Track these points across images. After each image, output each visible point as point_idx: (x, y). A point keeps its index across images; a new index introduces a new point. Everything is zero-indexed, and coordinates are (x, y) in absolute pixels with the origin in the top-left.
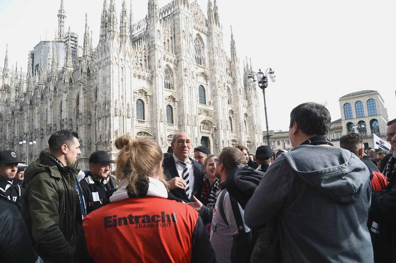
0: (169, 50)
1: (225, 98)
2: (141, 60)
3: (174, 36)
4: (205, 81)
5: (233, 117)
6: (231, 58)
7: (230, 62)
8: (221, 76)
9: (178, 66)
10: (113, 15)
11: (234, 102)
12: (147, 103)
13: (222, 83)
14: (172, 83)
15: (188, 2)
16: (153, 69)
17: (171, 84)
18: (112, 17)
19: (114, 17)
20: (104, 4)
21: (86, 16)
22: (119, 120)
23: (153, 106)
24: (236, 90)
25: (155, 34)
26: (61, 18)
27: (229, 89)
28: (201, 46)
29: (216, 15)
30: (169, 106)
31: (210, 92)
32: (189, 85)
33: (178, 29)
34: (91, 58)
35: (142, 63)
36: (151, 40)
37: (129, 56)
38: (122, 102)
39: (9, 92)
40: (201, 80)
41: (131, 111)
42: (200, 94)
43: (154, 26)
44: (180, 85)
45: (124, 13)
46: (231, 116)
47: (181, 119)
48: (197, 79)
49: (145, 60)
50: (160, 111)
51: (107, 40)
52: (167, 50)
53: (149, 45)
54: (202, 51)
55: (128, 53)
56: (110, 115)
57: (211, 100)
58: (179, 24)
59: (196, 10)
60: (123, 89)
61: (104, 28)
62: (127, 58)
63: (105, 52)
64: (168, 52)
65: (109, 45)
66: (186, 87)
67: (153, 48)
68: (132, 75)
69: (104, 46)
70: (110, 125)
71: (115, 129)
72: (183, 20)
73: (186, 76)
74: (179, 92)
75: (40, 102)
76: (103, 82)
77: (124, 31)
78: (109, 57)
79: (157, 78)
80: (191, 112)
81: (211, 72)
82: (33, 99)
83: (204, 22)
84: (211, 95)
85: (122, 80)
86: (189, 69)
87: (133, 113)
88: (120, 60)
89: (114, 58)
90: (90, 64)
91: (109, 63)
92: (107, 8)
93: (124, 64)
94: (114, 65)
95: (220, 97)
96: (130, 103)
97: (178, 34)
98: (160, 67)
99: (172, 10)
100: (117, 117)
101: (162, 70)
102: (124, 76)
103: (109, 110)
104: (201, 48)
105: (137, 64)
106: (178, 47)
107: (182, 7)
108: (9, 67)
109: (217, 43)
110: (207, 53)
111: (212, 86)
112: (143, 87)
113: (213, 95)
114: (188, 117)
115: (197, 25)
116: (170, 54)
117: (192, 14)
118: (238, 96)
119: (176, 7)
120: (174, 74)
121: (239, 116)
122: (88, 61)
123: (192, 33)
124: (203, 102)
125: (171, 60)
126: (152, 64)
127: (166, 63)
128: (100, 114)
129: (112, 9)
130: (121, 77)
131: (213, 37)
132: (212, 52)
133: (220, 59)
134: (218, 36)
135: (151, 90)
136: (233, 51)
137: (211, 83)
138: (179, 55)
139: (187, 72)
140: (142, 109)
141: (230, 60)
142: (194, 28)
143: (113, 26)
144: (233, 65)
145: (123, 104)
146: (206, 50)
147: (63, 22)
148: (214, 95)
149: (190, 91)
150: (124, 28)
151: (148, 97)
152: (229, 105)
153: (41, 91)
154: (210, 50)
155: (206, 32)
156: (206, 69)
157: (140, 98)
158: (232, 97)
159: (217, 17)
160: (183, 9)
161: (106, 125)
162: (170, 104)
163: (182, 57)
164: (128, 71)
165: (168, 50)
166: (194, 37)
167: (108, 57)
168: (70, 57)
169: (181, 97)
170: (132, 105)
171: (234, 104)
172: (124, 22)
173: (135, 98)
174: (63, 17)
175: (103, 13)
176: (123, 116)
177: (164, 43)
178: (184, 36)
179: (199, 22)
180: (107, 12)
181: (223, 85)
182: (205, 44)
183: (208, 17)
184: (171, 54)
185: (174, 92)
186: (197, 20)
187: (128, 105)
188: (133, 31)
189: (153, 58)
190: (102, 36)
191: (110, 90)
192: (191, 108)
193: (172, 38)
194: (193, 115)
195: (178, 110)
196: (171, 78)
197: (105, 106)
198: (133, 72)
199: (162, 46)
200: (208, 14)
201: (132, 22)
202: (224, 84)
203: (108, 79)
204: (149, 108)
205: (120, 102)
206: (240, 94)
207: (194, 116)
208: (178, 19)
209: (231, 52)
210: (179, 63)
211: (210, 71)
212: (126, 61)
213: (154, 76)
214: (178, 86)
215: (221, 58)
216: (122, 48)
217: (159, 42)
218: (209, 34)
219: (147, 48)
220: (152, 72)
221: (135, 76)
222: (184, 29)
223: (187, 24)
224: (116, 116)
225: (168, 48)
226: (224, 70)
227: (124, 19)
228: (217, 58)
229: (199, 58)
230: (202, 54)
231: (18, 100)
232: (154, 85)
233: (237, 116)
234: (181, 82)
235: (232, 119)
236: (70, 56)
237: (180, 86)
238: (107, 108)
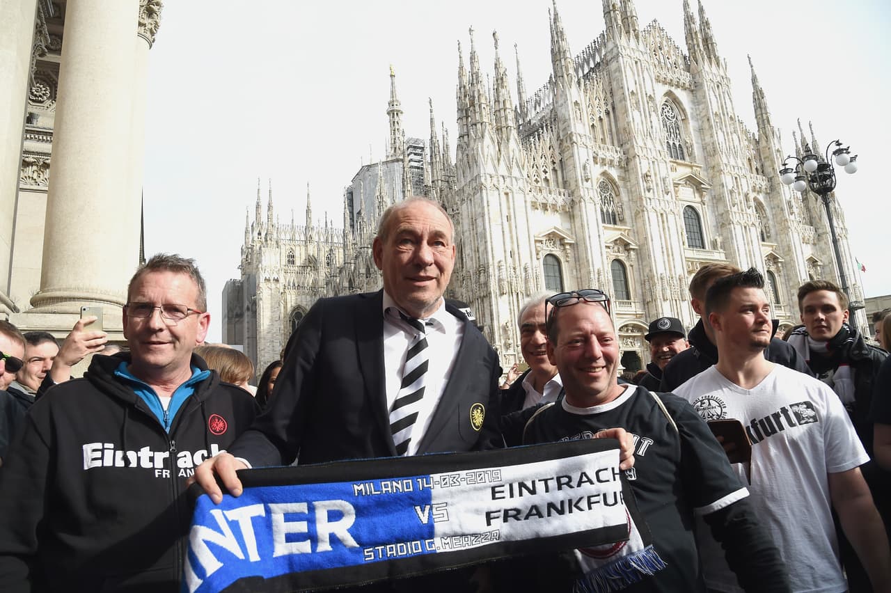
0: (605, 140)
1: (753, 229)
2: (545, 172)
3: (613, 108)
4: (697, 195)
5: (779, 271)
6: (759, 131)
7: (757, 142)
8: (736, 178)
9: (628, 171)
10: (479, 91)
11: (777, 235)
12: (567, 261)
13: (739, 194)
14: (619, 210)
15: (637, 28)
16: (573, 187)
17: (616, 213)
18: (476, 95)
19: (479, 95)
20: (459, 73)
21: (430, 103)
22: (510, 303)
23: (580, 265)
24: (778, 207)
25: (569, 111)
26: (393, 117)
27: (759, 207)
28: (679, 118)
29: (707, 42)
30: (618, 261)
31: (714, 219)
32: (659, 209)
33: (620, 92)
34: (446, 184)
35: (548, 178)
36: (561, 126)
37: (518, 166)
38: (512, 266)
39: (316, 269)
40: (688, 195)
41: (532, 280)
42: (688, 226)
43: (566, 95)
44: (637, 214)
45: (500, 82)
46: (773, 269)
47: (647, 287)
48: (676, 192)
49: (554, 170)
50: (597, 276)
51: (472, 142)
52: (599, 141)
53: (559, 137)
54: (682, 129)
55: (515, 160)
56: (490, 293)
57: (717, 237)
58: (622, 80)
59: (658, 40)
60: (512, 238)
61: (465, 120)
62: (515, 172)
63: (470, 168)
64: (602, 145)
65: (475, 152)
66: (653, 216)
67: (569, 141)
68: (529, 205)
69: (467, 155)
70: (492, 315)
71: (503, 323)
72: (628, 68)
73: (649, 191)
74: (637, 228)
75: (366, 281)
76: (471, 228)
77: (503, 119)
78: (479, 175)
79: (583, 203)
80: (670, 270)
81: (711, 171)
82: (353, 276)
83: (680, 61)
84: (714, 226)
85: (508, 218)
86: (655, 175)
87: (537, 285)
88: (501, 179)
89: (488, 177)
90: (446, 196)
91: (480, 188)
92: (466, 80)
93: (509, 186)
94: (488, 191)
95: (738, 228)
96: (529, 265)
97: (621, 101)
98: (587, 180)
99: (603, 53)
100: (505, 297)
101: (592, 186)
102: (512, 210)
103: (486, 284)
104: (680, 123)
105: (537, 181)
106: (625, 129)
107: (622, 41)
108: (314, 223)
109: (718, 102)
110: (694, 130)
111: (716, 204)
112: (555, 228)
113: (719, 225)
114: (662, 282)
115: (663, 73)
116: (608, 149)
117: (648, 51)
118: (786, 220)
119: (610, 45)
120: (621, 189)
121: (794, 267)
122: (441, 191)
123: (654, 94)
124: (698, 243)
125: (612, 161)
126: (570, 175)
127: (602, 170)
128: (471, 293)
129: (475, 77)
130: (505, 213)
131: (705, 92)
132: (706, 126)
133: (728, 139)
134: (718, 86)
135: (574, 232)
136: (762, 114)
137: (714, 198)
138: (628, 146)
139: (652, 181)
140: (557, 274)
141: (757, 137)
142: (658, 81)
143: (481, 113)
144: (763, 148)
145: (514, 268)
146: (692, 125)
147: (398, 123)
148: (723, 224)
149: (663, 222)
150: (502, 112)
151: (568, 247)
152: (763, 243)
153: (366, 259)
154: (703, 122)
155: (687, 85)
156: (697, 167)
157: (551, 251)
158: (771, 222)
159: (710, 45)
160: (626, 45)
161: (484, 315)
162: (620, 258)
163: (636, 151)
164: (519, 198)
165: (603, 140)
166: (660, 99)
167: (476, 177)
168: (409, 188)
169: (642, 238)
170: (535, 269)
171: (776, 240)
172: (501, 100)
173: (540, 253)
174: (397, 114)
175: (459, 91)
176: (518, 294)
177: (593, 126)
178: (636, 103)
179: (669, 66)
180: (467, 88)
181: (742, 197)
182: (689, 111)
183: (689, 49)
184: (610, 147)
185: (625, 230)
186: (662, 61)
187: (525, 269)
188: (527, 115)
189: (569, 162)
190: (461, 136)
191: (486, 242)
192: (669, 261)
193: (608, 113)
194: (674, 275)
195: (639, 269)
196: (616, 201)
197: (479, 276)
198: (530, 198)
199: (588, 134)
200: (687, 44)
201: (523, 95)
202: (746, 195)
203: (479, 221)
204: (572, 270)
205: (508, 265)
206: (792, 214)
207: (678, 277)
208: (619, 70)
209: (756, 117)
210: (632, 164)
211: (707, 170)
212: (514, 180)
213: (577, 200)
214: (633, 215)
215: (730, 137)
216: (503, 153)
217: (580, 128)
218: (695, 89)
219: (556, 144)
220: (571, 194)
221: (534, 206)
222: (632, 88)
223: (639, 75)
224: (502, 294)
225: (601, 137)
226: (742, 162)
227: (501, 94)
228: (720, 137)
229: (677, 146)
230: (683, 136)
231: (329, 281)
232: (577, 220)
233: (789, 266)
234: (639, 205)
235: (776, 275)
236: (409, 185)
237: (639, 213)
238: (482, 279)
